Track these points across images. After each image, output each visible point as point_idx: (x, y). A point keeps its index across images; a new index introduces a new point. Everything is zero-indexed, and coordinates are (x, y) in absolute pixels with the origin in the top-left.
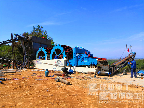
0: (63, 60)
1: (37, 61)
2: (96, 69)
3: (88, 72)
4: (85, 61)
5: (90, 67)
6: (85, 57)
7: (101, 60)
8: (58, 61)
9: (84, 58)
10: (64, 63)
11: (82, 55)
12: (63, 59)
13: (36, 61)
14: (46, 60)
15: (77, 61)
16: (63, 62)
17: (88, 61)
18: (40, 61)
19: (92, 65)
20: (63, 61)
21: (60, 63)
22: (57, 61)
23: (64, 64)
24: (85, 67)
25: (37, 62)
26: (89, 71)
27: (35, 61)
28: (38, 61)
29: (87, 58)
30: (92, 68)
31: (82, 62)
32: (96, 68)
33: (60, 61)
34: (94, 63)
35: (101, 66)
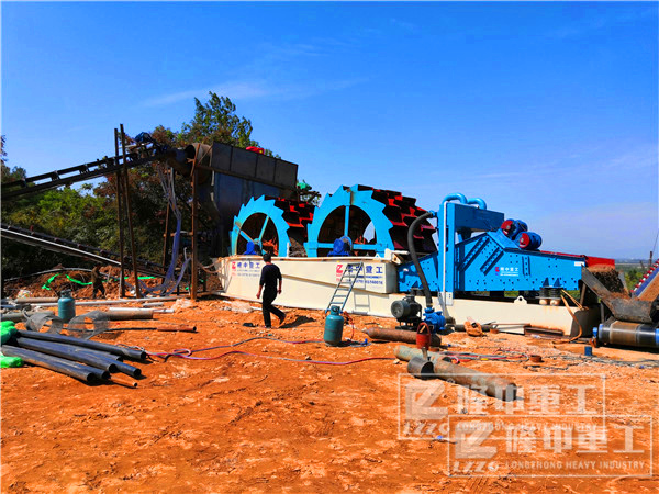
0: (383, 261)
1: (237, 263)
2: (574, 310)
3: (529, 326)
4: (509, 271)
5: (537, 302)
6: (507, 250)
8: (350, 266)
9: (502, 254)
10: (384, 275)
11: (488, 241)
12: (377, 257)
13: (230, 260)
14: (287, 257)
15: (460, 266)
16: (383, 270)
17: (526, 271)
18: (255, 263)
19: (547, 292)
20: (383, 265)
21: (361, 273)
22: (345, 264)
23: (384, 280)
24: (512, 300)
25: (237, 268)
26: (535, 322)
27: (223, 261)
28: (243, 263)
29: (520, 256)
30: (548, 303)
31: (486, 273)
32: (575, 306)
33: (366, 264)
34: (561, 282)
35: (603, 295)
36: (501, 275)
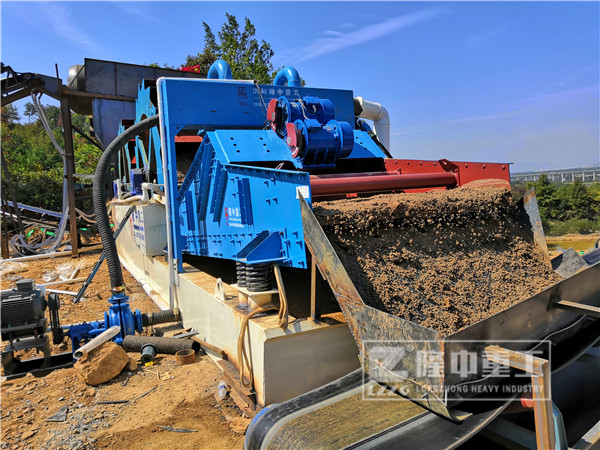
4: (235, 215)
7: (451, 184)
9: (226, 177)
10: (143, 225)
16: (143, 217)
20: (142, 210)
23: (144, 234)
29: (240, 177)
30: (246, 307)
31: (219, 220)
34: (284, 243)
35: (340, 289)
36: (230, 224)
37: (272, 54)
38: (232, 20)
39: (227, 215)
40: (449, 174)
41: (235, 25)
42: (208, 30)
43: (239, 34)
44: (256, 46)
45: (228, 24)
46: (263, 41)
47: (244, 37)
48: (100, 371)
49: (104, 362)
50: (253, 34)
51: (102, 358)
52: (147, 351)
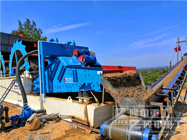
0: (22, 77)
3: (73, 117)
4: (69, 79)
5: (77, 100)
6: (67, 67)
14: (1, 78)
17: (76, 79)
19: (82, 94)
20: (22, 80)
30: (83, 102)
32: (96, 103)
34: (92, 85)
35: (114, 95)
36: (66, 82)
37: (42, 33)
38: (28, 20)
39: (65, 80)
40: (120, 69)
41: (29, 22)
42: (20, 23)
43: (30, 25)
44: (36, 30)
45: (27, 21)
46: (39, 28)
47: (32, 26)
48: (35, 126)
49: (36, 123)
50: (35, 26)
51: (35, 122)
52: (44, 120)
